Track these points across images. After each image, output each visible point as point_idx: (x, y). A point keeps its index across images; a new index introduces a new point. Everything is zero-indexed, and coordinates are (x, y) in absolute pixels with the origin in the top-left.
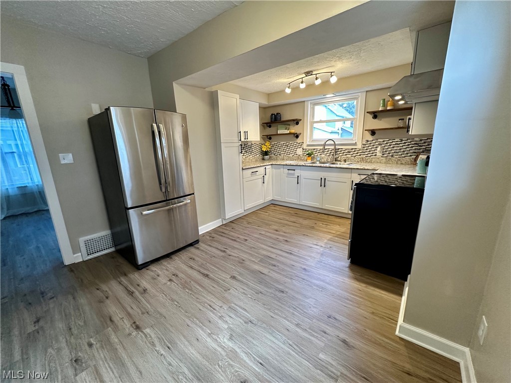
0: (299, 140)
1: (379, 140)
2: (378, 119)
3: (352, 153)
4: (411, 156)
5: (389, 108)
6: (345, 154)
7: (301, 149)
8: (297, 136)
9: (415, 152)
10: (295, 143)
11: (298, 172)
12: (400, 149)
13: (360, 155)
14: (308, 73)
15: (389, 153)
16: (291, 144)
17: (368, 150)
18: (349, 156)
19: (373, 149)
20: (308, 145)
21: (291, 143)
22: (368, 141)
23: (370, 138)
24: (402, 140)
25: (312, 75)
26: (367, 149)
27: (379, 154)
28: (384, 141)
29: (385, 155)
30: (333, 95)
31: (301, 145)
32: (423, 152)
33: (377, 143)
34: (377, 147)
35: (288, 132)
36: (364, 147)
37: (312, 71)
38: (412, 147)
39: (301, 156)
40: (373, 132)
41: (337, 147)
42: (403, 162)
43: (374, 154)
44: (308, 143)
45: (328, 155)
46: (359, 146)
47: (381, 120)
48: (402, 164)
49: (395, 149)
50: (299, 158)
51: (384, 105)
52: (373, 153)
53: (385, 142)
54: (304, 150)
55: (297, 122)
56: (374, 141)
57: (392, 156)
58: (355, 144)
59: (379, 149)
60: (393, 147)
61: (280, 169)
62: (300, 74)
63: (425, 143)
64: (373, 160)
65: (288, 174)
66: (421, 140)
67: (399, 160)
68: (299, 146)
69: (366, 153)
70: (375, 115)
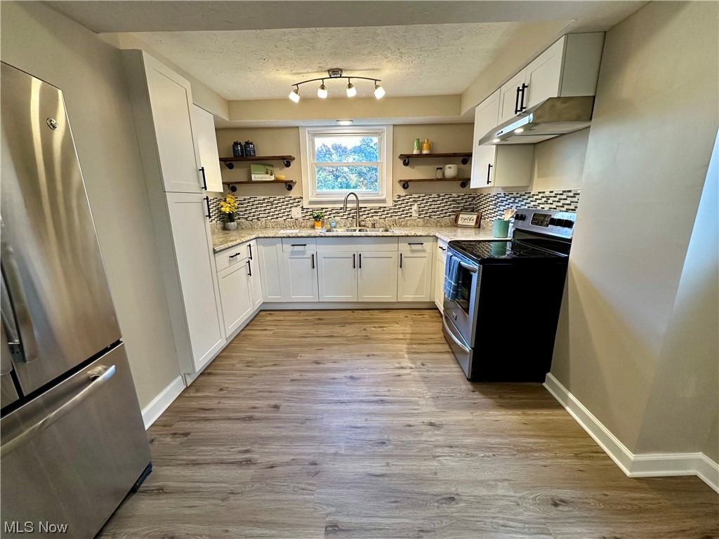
0: (294, 193)
1: (414, 196)
2: (411, 166)
3: (380, 214)
4: (450, 215)
5: (425, 152)
6: (370, 215)
7: (299, 208)
8: (289, 186)
9: (453, 211)
10: (287, 199)
11: (311, 248)
12: (438, 208)
13: (391, 216)
14: (335, 73)
15: (426, 213)
16: (279, 199)
17: (401, 209)
18: (377, 218)
19: (407, 208)
20: (311, 203)
21: (278, 197)
22: (400, 197)
23: (402, 192)
24: (439, 196)
25: (341, 77)
26: (399, 208)
27: (415, 215)
28: (419, 197)
29: (422, 216)
30: (348, 123)
31: (299, 202)
32: (461, 211)
33: (411, 200)
34: (411, 205)
35: (272, 178)
36: (395, 205)
37: (341, 70)
38: (450, 205)
39: (301, 220)
40: (405, 184)
41: (361, 205)
42: (443, 224)
43: (409, 214)
44: (311, 199)
45: (345, 217)
46: (390, 204)
47: (414, 168)
48: (441, 226)
49: (432, 207)
50: (296, 224)
51: (420, 148)
52: (407, 213)
53: (421, 199)
54: (305, 211)
55: (287, 161)
56: (407, 197)
57: (430, 216)
58: (384, 201)
59: (415, 207)
60: (431, 205)
61: (275, 244)
62: (320, 70)
63: (462, 199)
64: (409, 222)
65: (293, 253)
66: (458, 197)
67: (439, 221)
68: (295, 204)
69: (399, 213)
70: (407, 160)
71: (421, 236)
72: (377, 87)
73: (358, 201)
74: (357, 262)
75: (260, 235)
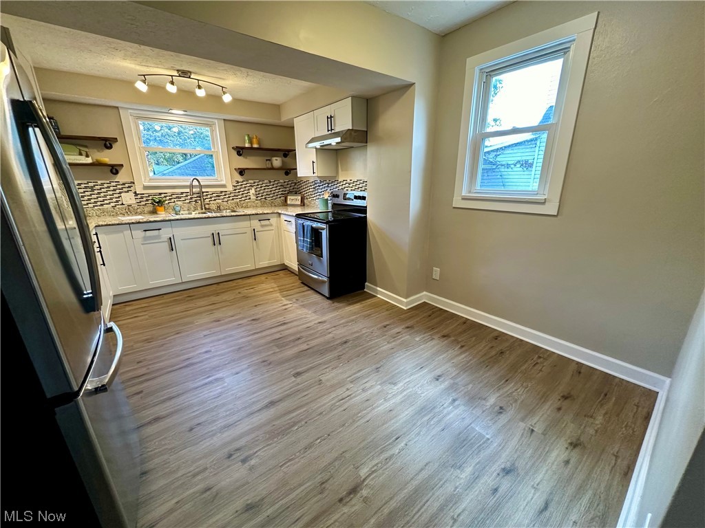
0: (122, 177)
1: (250, 181)
2: (244, 157)
3: (222, 197)
4: (280, 197)
5: (255, 146)
6: (213, 199)
7: (131, 194)
8: (114, 169)
9: (282, 194)
10: (114, 184)
11: (166, 233)
12: (271, 191)
13: (233, 199)
14: (185, 74)
15: (262, 196)
16: (102, 184)
17: (241, 193)
18: (220, 201)
19: (246, 192)
20: (146, 188)
21: (99, 182)
22: (238, 182)
23: (240, 179)
24: (270, 182)
25: (190, 78)
26: (239, 192)
27: (253, 197)
28: (254, 183)
29: (259, 198)
30: (182, 113)
31: (129, 187)
32: (288, 193)
33: (248, 185)
34: (249, 190)
35: (89, 160)
36: (235, 190)
37: (190, 72)
38: (279, 189)
39: (136, 206)
40: (241, 172)
41: (204, 190)
42: (276, 204)
43: (248, 197)
44: (146, 184)
45: (188, 201)
46: (230, 188)
47: (246, 158)
48: (275, 206)
49: (266, 190)
50: (129, 210)
51: (251, 142)
52: (246, 196)
53: (256, 184)
54: (139, 196)
55: (108, 143)
56: (245, 183)
57: (265, 198)
58: (224, 186)
59: (252, 191)
60: (265, 189)
61: (122, 232)
62: (172, 68)
63: (288, 184)
64: (249, 204)
65: (145, 238)
66: (285, 182)
67: (272, 202)
68: (126, 190)
69: (239, 197)
70: (240, 151)
71: (268, 213)
72: (224, 93)
73: (201, 186)
74: (216, 240)
75: (101, 223)
